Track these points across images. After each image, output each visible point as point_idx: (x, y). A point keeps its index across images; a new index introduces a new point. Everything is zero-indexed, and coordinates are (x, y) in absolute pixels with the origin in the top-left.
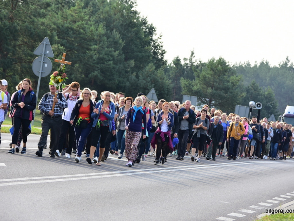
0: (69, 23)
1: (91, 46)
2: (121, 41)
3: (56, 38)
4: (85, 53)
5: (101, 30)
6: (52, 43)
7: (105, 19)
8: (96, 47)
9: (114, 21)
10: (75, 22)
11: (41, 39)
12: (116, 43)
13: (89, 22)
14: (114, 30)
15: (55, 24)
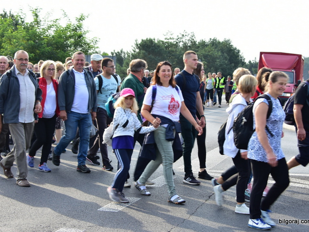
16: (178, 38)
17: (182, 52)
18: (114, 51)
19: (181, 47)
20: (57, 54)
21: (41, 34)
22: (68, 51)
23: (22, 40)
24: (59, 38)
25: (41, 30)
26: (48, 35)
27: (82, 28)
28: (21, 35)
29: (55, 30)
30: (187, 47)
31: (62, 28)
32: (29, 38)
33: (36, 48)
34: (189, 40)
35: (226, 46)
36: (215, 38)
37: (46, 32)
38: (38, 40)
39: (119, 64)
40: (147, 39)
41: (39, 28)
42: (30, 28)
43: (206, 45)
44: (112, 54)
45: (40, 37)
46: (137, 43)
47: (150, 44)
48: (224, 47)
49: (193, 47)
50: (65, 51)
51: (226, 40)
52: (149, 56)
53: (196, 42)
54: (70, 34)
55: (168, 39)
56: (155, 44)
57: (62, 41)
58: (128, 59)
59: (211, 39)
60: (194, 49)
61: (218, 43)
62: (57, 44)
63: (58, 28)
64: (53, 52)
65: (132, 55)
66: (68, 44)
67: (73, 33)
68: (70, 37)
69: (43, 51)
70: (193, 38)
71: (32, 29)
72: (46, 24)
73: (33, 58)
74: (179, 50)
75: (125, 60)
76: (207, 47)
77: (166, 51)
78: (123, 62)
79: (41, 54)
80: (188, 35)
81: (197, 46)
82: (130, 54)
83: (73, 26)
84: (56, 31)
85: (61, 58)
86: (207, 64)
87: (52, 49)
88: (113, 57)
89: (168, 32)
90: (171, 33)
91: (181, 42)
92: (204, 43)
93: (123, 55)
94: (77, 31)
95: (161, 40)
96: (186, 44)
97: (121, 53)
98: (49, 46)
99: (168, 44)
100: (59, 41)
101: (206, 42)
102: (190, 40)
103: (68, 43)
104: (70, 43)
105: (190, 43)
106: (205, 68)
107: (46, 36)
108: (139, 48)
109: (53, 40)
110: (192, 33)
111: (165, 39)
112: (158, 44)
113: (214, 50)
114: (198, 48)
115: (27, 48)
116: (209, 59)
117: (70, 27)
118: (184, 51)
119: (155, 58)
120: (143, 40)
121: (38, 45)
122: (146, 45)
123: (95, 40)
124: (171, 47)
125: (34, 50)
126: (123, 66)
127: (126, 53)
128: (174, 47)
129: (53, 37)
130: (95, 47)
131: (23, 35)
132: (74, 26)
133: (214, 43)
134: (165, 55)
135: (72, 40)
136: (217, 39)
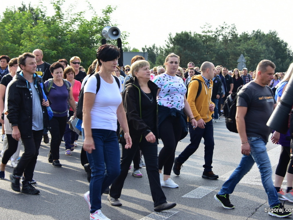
0: (250, 47)
1: (261, 55)
2: (273, 51)
3: (246, 54)
4: (259, 58)
5: (264, 47)
6: (244, 56)
7: (265, 43)
8: (263, 55)
9: (269, 43)
10: (252, 46)
11: (239, 56)
12: (271, 52)
13: (259, 45)
14: (270, 47)
15: (244, 48)
16: (217, 31)
17: (222, 46)
18: (146, 46)
19: (221, 41)
20: (82, 51)
21: (64, 30)
22: (94, 47)
23: (43, 36)
24: (83, 33)
25: (64, 25)
26: (72, 30)
27: (109, 22)
28: (42, 30)
29: (80, 24)
30: (227, 40)
31: (87, 21)
32: (50, 33)
33: (58, 45)
34: (229, 33)
35: (272, 38)
36: (259, 30)
37: (69, 27)
38: (61, 35)
39: (151, 61)
40: (182, 32)
41: (62, 22)
42: (51, 23)
43: (249, 38)
44: (143, 49)
45: (62, 32)
46: (171, 37)
47: (185, 38)
48: (269, 40)
49: (234, 41)
50: (91, 48)
51: (271, 32)
52: (185, 52)
53: (238, 34)
54: (96, 29)
55: (206, 33)
56: (192, 37)
57: (87, 37)
58: (161, 55)
59: (254, 31)
60: (235, 43)
61: (262, 36)
62: (82, 40)
63: (83, 22)
64: (78, 49)
65: (166, 50)
66: (95, 40)
67: (99, 27)
68: (97, 32)
69: (67, 48)
70: (235, 30)
71: (53, 24)
72: (69, 18)
73: (55, 55)
74: (219, 45)
75: (157, 56)
76: (250, 40)
77: (203, 46)
78: (156, 59)
79: (64, 51)
80: (228, 27)
81: (238, 39)
82: (163, 49)
83: (99, 19)
84: (81, 26)
85: (86, 55)
86: (250, 59)
87: (76, 46)
88: (144, 53)
89: (206, 24)
90: (208, 26)
91: (220, 35)
92: (246, 36)
93: (155, 50)
94: (104, 25)
95: (198, 33)
96: (227, 38)
97: (153, 48)
98: (73, 42)
99: (206, 38)
100: (84, 36)
101: (248, 34)
102: (231, 33)
103: (94, 38)
104: (96, 38)
105: (231, 36)
106: (248, 64)
107: (69, 32)
108: (173, 42)
109: (78, 36)
110: (233, 25)
111: (203, 32)
112: (195, 38)
113: (257, 43)
114: (240, 42)
115: (48, 45)
116: (253, 53)
117: (96, 21)
118: (224, 45)
119: (192, 53)
120: (177, 34)
121: (61, 42)
122: (181, 40)
123: (124, 34)
124: (209, 41)
125: (56, 47)
126: (155, 64)
127: (158, 49)
128: (213, 41)
129: (77, 33)
130: (124, 43)
131: (44, 31)
132: (101, 20)
133: (258, 36)
134: (203, 50)
135: (98, 35)
136: (262, 32)
